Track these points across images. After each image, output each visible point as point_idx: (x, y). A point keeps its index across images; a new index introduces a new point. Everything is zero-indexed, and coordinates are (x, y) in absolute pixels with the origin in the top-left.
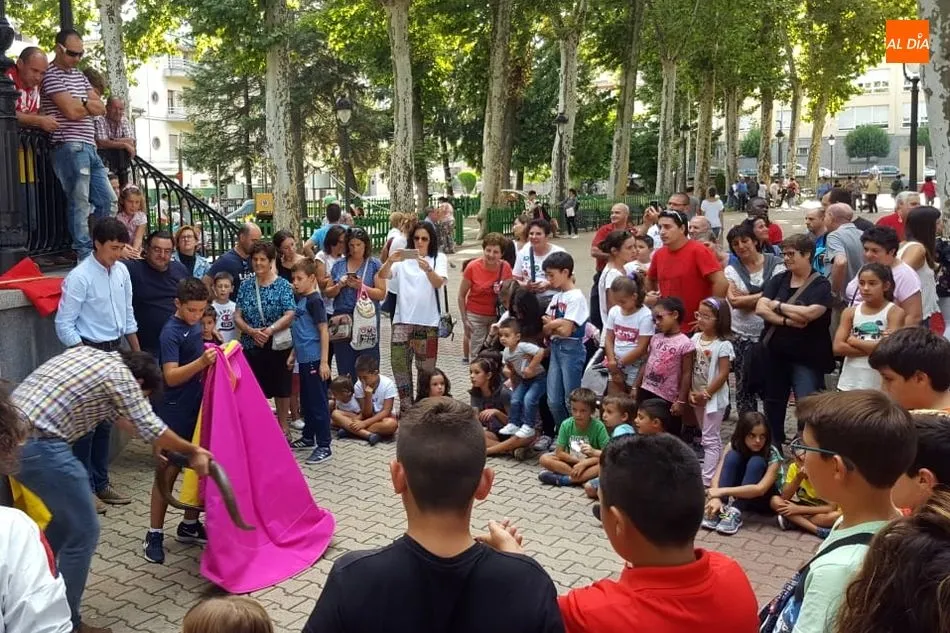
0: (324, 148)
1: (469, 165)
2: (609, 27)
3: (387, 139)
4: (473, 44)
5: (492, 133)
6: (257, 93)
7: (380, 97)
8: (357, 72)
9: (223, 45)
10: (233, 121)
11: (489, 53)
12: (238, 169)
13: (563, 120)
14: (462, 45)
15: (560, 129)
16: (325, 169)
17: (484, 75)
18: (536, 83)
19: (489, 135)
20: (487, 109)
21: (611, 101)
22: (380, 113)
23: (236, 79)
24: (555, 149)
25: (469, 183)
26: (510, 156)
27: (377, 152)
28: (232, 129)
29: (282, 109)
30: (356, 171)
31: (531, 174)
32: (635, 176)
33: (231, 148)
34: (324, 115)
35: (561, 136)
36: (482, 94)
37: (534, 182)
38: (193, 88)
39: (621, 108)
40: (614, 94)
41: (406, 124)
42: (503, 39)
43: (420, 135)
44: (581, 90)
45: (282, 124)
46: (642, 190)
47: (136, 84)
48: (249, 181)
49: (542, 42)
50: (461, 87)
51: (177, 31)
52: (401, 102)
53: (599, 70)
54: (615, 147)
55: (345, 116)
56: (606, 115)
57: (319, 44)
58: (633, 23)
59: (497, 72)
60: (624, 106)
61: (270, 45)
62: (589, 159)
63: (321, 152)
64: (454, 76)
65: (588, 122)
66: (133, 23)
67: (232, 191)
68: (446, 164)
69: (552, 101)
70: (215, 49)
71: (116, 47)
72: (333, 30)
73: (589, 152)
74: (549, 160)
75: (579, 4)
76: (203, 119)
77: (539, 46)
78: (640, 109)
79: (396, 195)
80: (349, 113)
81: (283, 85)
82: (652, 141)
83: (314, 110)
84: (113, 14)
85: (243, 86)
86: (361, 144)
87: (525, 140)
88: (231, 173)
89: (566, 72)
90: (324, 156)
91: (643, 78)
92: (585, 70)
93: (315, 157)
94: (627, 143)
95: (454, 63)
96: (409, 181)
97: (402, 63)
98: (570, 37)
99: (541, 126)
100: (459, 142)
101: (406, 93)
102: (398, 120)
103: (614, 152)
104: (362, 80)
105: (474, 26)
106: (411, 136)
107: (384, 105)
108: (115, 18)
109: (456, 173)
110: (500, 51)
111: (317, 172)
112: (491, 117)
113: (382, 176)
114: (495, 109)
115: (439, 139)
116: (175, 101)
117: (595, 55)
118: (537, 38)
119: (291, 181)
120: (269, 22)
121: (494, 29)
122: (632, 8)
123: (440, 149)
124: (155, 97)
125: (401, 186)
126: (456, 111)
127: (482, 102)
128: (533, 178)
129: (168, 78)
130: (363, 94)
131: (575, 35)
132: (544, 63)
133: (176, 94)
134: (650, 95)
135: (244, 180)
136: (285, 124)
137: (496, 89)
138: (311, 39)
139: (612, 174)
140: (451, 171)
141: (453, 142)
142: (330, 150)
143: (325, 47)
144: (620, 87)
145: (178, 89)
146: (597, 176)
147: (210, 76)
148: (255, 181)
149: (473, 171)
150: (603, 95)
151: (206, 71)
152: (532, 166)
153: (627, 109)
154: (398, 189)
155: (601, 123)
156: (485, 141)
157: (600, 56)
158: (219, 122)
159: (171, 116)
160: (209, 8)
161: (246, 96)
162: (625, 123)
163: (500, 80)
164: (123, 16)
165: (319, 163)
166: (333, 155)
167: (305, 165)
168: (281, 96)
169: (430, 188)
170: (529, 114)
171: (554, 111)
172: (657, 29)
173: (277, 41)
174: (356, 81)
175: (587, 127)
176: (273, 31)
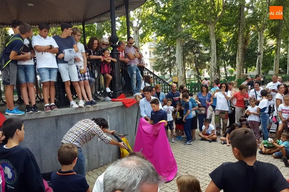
0: (191, 64)
1: (232, 67)
2: (272, 28)
3: (208, 61)
4: (233, 34)
5: (239, 58)
6: (173, 51)
7: (206, 50)
8: (200, 44)
9: (165, 38)
10: (166, 58)
11: (238, 36)
12: (168, 71)
13: (260, 54)
14: (230, 34)
15: (259, 56)
16: (191, 70)
17: (236, 42)
18: (251, 44)
19: (238, 59)
20: (238, 52)
21: (273, 48)
22: (206, 54)
23: (167, 47)
24: (257, 62)
25: (231, 72)
26: (244, 65)
27: (205, 65)
28: (166, 60)
29: (180, 54)
30: (199, 70)
31: (250, 69)
32: (280, 69)
33: (166, 65)
34: (190, 55)
35: (259, 58)
36: (236, 48)
37: (250, 72)
38: (156, 50)
39: (276, 50)
40: (274, 46)
41: (214, 57)
42: (242, 32)
43: (218, 59)
44: (264, 45)
45: (180, 58)
46: (282, 73)
47: (142, 50)
48: (171, 74)
49: (252, 33)
50: (229, 46)
51: (153, 35)
52: (213, 51)
53: (269, 40)
54: (275, 61)
55: (197, 55)
56: (272, 52)
57: (189, 37)
58: (280, 26)
59: (240, 42)
60: (277, 49)
61: (177, 37)
62: (267, 64)
63: (190, 65)
64: (227, 43)
65: (266, 54)
66: (142, 34)
67: (166, 77)
68: (225, 67)
69: (256, 49)
70: (162, 39)
71: (138, 41)
72: (194, 33)
73: (267, 63)
74: (255, 65)
75: (263, 22)
76: (158, 58)
77: (251, 34)
78: (282, 50)
79: (211, 76)
80: (198, 54)
81: (181, 48)
82: (285, 59)
83: (188, 54)
84: (137, 32)
85: (169, 49)
86: (201, 63)
87: (248, 60)
88: (166, 72)
89: (260, 41)
90: (190, 66)
91: (282, 41)
92: (265, 40)
93: (188, 67)
94: (278, 60)
95: (227, 39)
96: (215, 72)
97: (213, 40)
98: (261, 31)
99: (253, 56)
100: (229, 61)
101: (214, 48)
102: (212, 56)
103: (275, 62)
104: (201, 45)
105: (233, 29)
106: (216, 60)
107: (207, 52)
108: (137, 33)
109: (227, 70)
110: (241, 36)
111: (189, 71)
112: (238, 54)
113: (207, 71)
114: (240, 52)
115: (223, 60)
116: (151, 54)
117: (268, 36)
118: (251, 32)
119: (183, 73)
120: (177, 32)
121: (239, 30)
122: (279, 22)
123: (223, 63)
124: (146, 53)
125: (213, 73)
126: (228, 52)
127: (235, 50)
128: (250, 70)
129: (149, 48)
130: (201, 49)
131: (263, 30)
132: (253, 38)
133: (151, 52)
134: (285, 46)
135: (169, 73)
136: (181, 58)
137: (240, 46)
138: (187, 35)
139: (274, 69)
140: (226, 69)
141: (227, 61)
142: (192, 65)
143: (191, 37)
144: (276, 44)
145: (152, 50)
146: (269, 69)
147: (160, 47)
148: (172, 74)
149: (233, 69)
150: (271, 47)
151: (159, 45)
152: (250, 67)
153: (278, 50)
154: (212, 74)
155: (270, 54)
156: (237, 60)
157: (270, 36)
158: (163, 59)
159: (150, 57)
160: (161, 29)
161: (170, 52)
162: (278, 54)
163: (241, 44)
164: (139, 32)
165: (189, 68)
166: (193, 66)
167: (185, 69)
168: (180, 51)
169: (221, 74)
170: (249, 53)
171: (256, 52)
172: (287, 27)
173: (179, 36)
174: (199, 46)
175: (266, 56)
176: (178, 34)
